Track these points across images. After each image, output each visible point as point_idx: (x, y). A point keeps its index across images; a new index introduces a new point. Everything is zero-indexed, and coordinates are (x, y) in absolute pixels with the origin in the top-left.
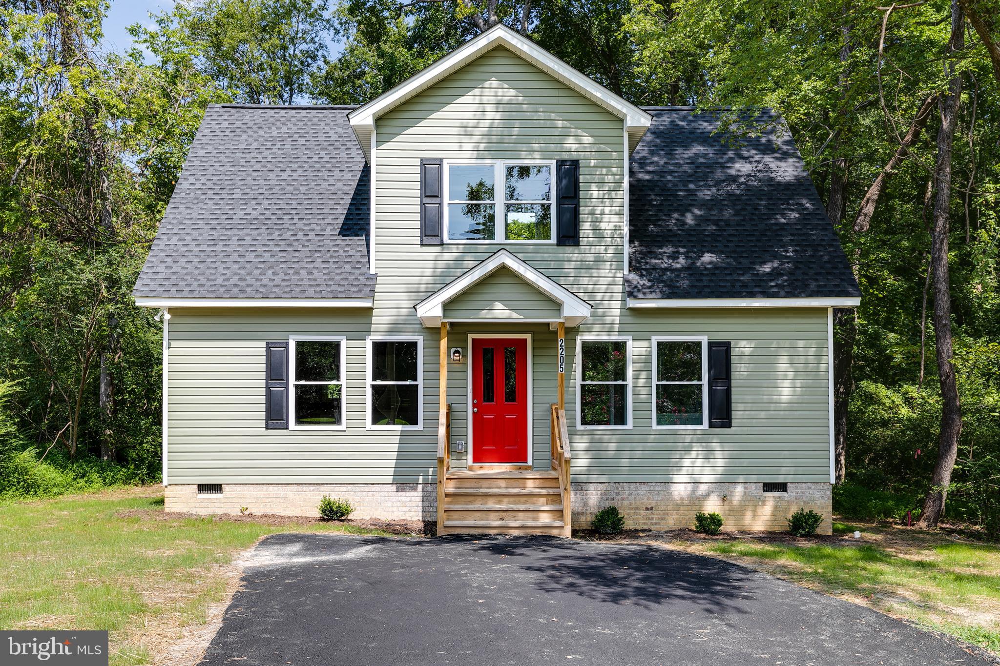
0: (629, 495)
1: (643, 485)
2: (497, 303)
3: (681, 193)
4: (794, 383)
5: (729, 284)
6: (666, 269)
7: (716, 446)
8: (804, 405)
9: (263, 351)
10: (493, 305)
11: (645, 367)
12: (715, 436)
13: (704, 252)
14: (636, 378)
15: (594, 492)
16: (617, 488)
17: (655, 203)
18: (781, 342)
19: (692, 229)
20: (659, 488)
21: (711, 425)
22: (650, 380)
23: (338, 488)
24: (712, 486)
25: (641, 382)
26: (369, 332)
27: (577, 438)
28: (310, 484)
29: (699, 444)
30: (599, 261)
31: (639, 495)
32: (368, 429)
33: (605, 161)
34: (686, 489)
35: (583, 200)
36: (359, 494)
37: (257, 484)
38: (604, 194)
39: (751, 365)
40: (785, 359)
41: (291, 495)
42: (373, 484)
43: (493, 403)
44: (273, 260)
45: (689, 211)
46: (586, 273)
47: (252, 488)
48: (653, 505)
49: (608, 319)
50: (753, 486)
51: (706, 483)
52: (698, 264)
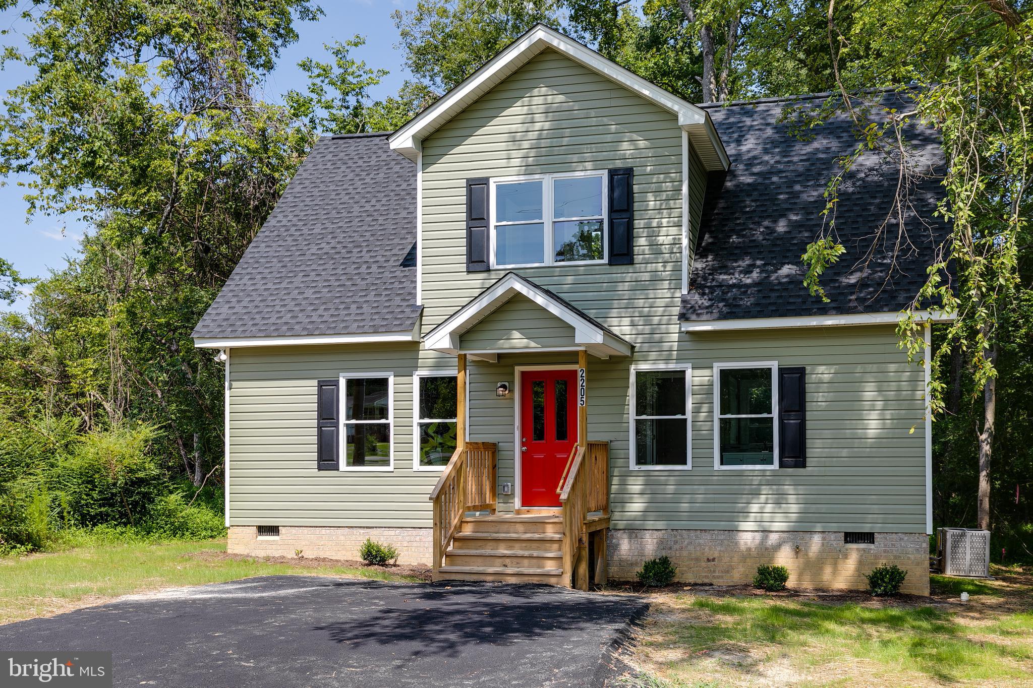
0: (688, 544)
1: (703, 533)
2: (514, 332)
3: (781, 197)
4: (883, 414)
5: (800, 300)
6: (734, 286)
7: (789, 489)
8: (895, 440)
9: (315, 390)
10: (511, 334)
11: (706, 398)
12: (788, 478)
13: (785, 264)
14: (697, 411)
15: (650, 540)
16: (675, 536)
17: (748, 209)
18: (867, 366)
19: (781, 238)
20: (722, 537)
21: (782, 465)
22: (711, 414)
23: (387, 532)
24: (785, 535)
25: (702, 416)
26: (416, 367)
27: (631, 480)
28: (361, 527)
29: (768, 487)
30: (656, 279)
31: (699, 544)
32: (415, 469)
33: (662, 166)
34: (754, 539)
35: (638, 212)
36: (407, 538)
37: (310, 527)
38: (661, 205)
39: (832, 394)
40: (871, 386)
41: (342, 538)
42: (421, 528)
43: (543, 441)
44: (329, 295)
45: (783, 216)
46: (641, 294)
47: (306, 530)
48: (716, 555)
49: (666, 346)
50: (833, 536)
51: (777, 532)
52: (772, 278)
